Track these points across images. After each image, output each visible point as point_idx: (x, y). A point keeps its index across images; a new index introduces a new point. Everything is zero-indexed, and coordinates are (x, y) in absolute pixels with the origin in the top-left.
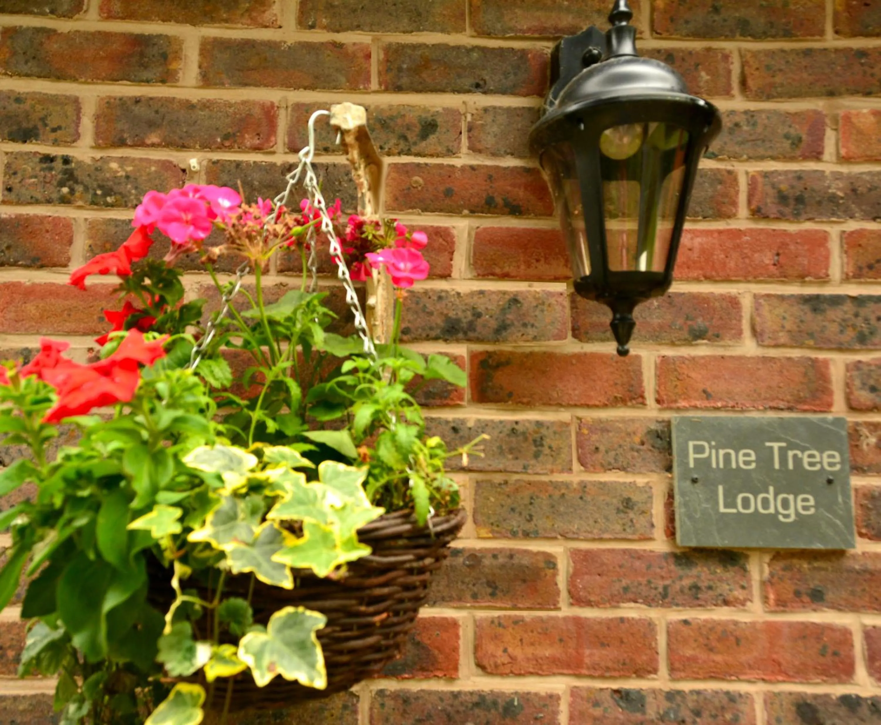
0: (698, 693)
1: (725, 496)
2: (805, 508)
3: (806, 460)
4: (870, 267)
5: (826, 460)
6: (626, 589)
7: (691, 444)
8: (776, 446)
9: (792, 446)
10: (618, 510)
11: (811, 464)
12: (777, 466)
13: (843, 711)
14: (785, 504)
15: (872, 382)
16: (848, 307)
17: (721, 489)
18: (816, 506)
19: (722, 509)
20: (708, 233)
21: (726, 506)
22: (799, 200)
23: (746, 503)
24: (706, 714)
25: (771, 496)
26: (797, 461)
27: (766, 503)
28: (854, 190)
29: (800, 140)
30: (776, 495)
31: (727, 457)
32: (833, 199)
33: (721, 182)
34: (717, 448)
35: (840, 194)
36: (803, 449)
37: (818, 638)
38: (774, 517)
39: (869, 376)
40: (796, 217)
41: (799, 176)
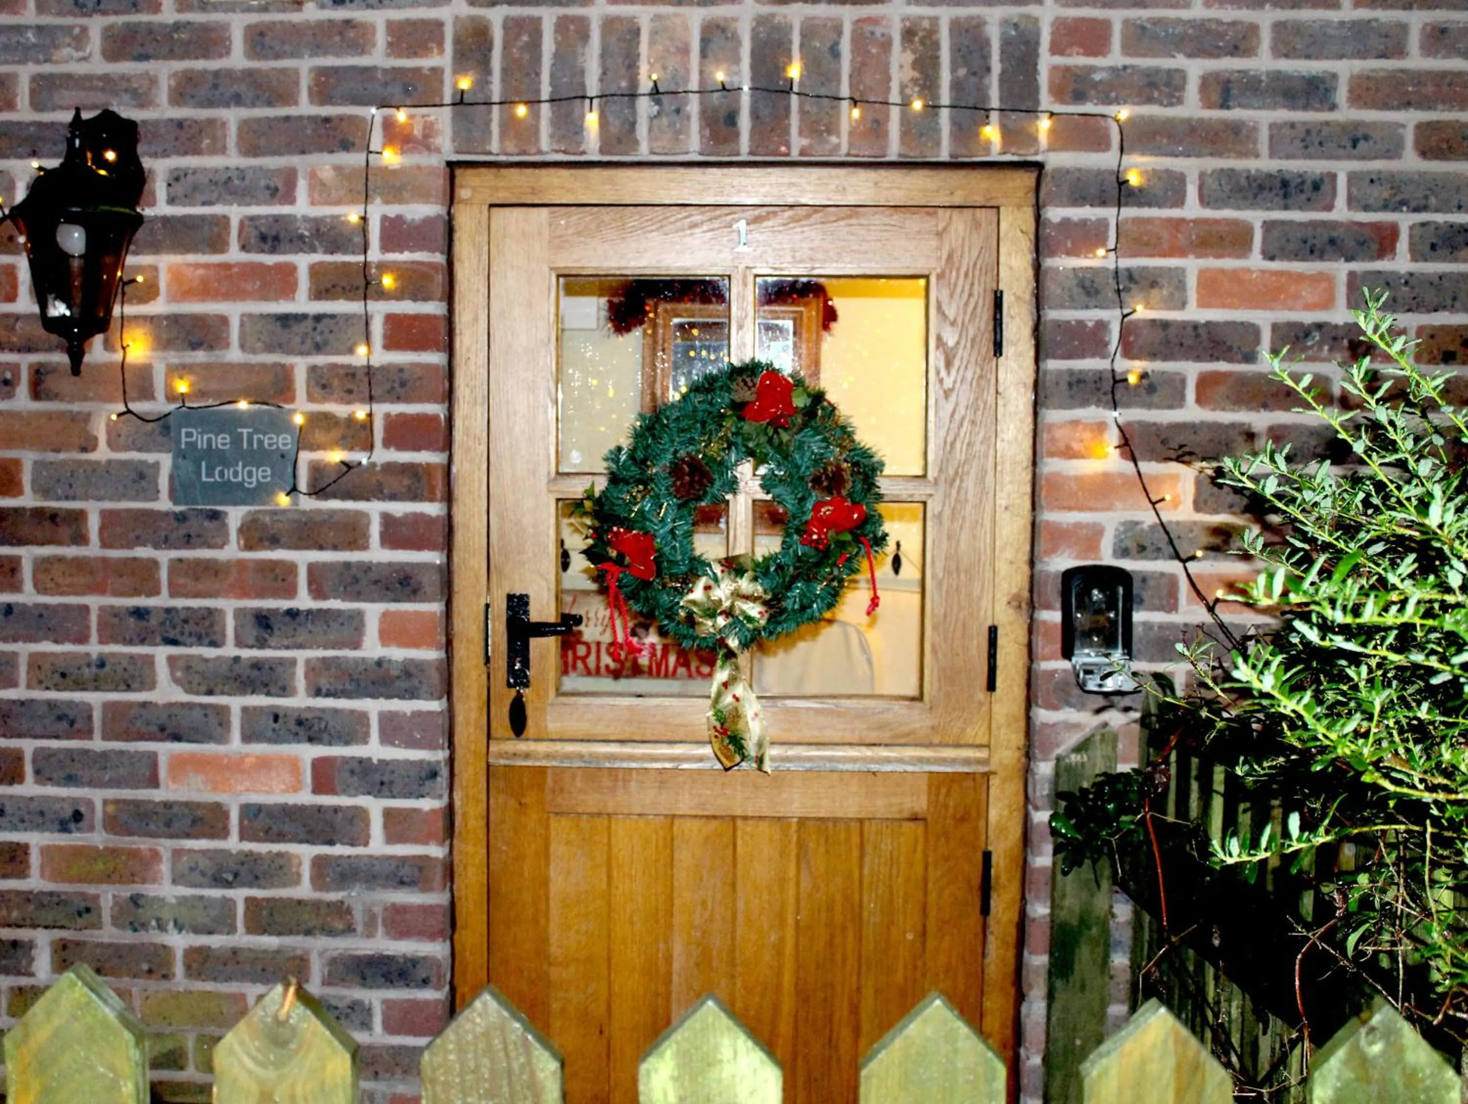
0: (188, 609)
1: (207, 468)
2: (264, 477)
3: (266, 442)
4: (327, 291)
5: (281, 442)
6: (138, 537)
7: (183, 431)
8: (245, 431)
9: (257, 431)
10: (134, 481)
11: (270, 445)
12: (245, 446)
13: (288, 619)
14: (250, 474)
15: (323, 382)
16: (309, 323)
17: (204, 464)
18: (273, 475)
19: (204, 479)
20: (206, 266)
21: (207, 476)
22: (276, 238)
23: (222, 474)
24: (191, 622)
25: (240, 469)
26: (260, 442)
27: (236, 474)
28: (318, 230)
29: (277, 189)
30: (244, 467)
31: (209, 441)
32: (301, 237)
33: (217, 225)
34: (202, 433)
35: (307, 233)
36: (265, 434)
37: (273, 570)
38: (241, 484)
39: (322, 377)
40: (273, 250)
41: (277, 219)
